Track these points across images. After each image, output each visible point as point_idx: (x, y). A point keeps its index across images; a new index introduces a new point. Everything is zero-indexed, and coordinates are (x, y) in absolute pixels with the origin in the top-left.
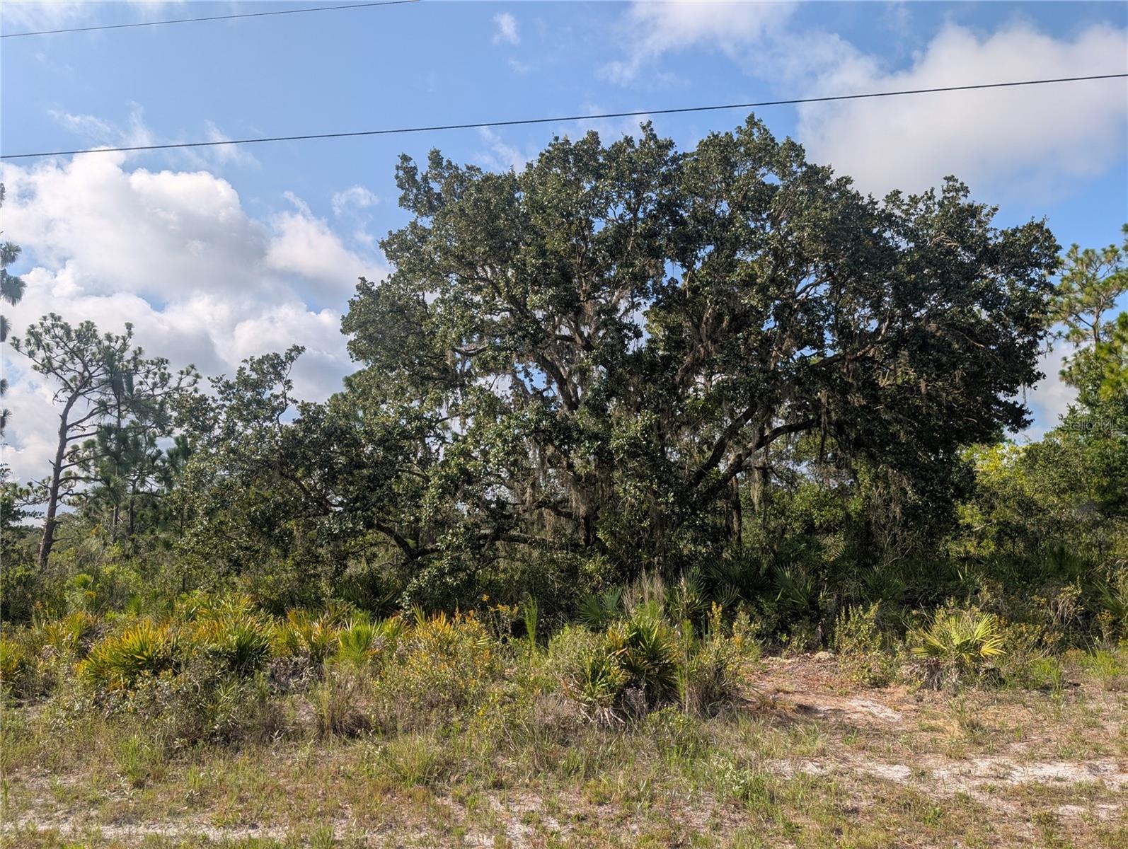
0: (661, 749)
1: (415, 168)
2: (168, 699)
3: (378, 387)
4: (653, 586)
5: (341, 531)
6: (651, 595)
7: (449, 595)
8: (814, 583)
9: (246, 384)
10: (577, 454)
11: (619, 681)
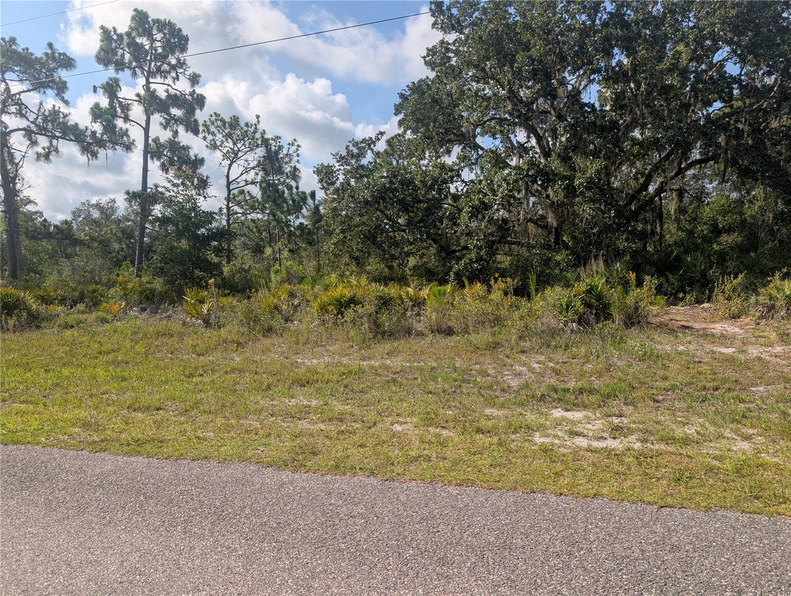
0: (603, 340)
4: (599, 266)
5: (414, 240)
6: (597, 272)
7: (476, 274)
8: (708, 265)
9: (353, 156)
10: (553, 190)
11: (580, 311)
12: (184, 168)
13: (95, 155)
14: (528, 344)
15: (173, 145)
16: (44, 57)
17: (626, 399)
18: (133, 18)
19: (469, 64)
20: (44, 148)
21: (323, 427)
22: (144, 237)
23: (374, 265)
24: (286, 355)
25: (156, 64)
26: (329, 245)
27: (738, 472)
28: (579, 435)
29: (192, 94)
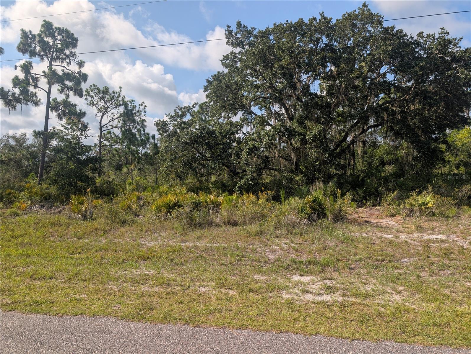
0: (322, 230)
1: (232, 31)
4: (320, 185)
5: (215, 167)
6: (319, 188)
7: (250, 187)
8: (379, 184)
9: (178, 116)
10: (294, 140)
11: (309, 212)
12: (72, 117)
13: (14, 107)
14: (280, 232)
15: (66, 103)
17: (334, 267)
18: (43, 26)
19: (247, 67)
21: (156, 289)
22: (45, 158)
23: (190, 179)
24: (134, 239)
25: (56, 54)
26: (163, 168)
27: (394, 315)
28: (308, 293)
29: (79, 72)
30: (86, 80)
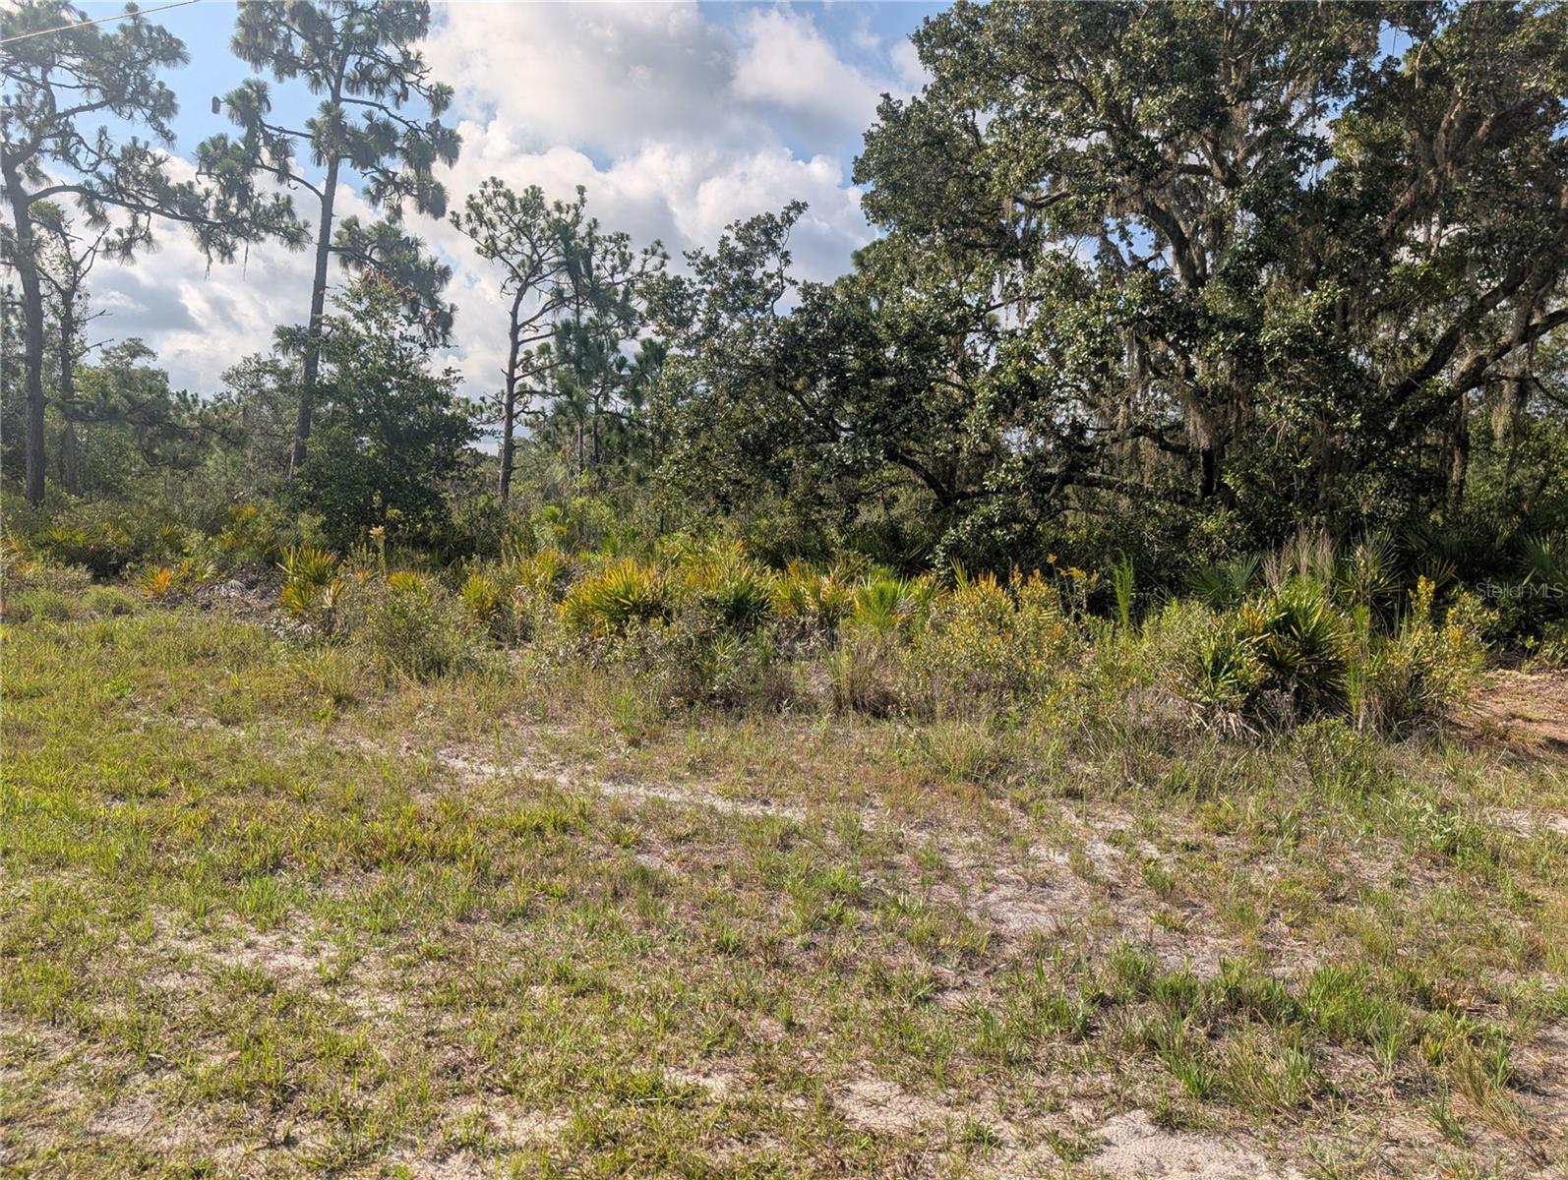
0: (1316, 775)
2: (660, 651)
3: (905, 261)
5: (856, 461)
6: (1312, 566)
7: (998, 553)
10: (1203, 356)
11: (1254, 678)
13: (227, 252)
15: (389, 238)
16: (121, 34)
20: (120, 232)
24: (429, 742)
25: (355, 61)
29: (433, 128)
30: (456, 156)
